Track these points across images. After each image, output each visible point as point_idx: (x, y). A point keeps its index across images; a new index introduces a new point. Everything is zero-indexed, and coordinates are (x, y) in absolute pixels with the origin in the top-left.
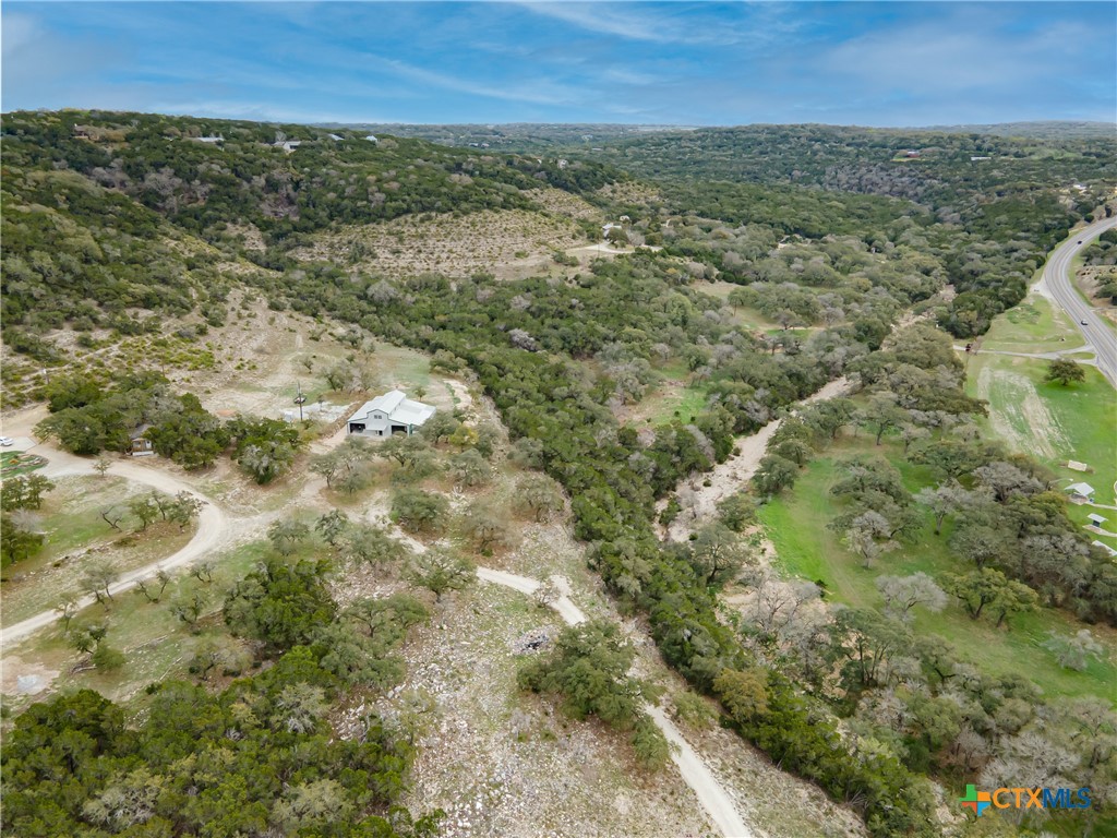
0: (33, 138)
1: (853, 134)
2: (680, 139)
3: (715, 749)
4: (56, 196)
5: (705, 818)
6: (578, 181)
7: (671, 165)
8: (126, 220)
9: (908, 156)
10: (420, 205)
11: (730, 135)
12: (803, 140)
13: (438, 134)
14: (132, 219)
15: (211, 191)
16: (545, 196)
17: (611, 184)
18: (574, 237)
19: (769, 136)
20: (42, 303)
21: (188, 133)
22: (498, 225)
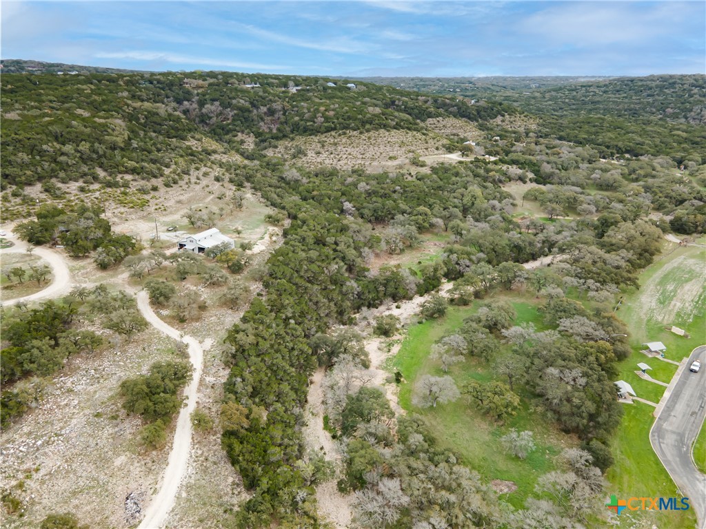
0: (160, 86)
2: (590, 86)
3: (205, 446)
4: (140, 115)
5: (159, 479)
7: (574, 104)
8: (173, 129)
10: (342, 125)
11: (630, 83)
13: (431, 83)
14: (177, 129)
15: (235, 114)
16: (444, 123)
17: (503, 116)
18: (437, 149)
19: (660, 83)
20: (71, 168)
21: (242, 83)
22: (386, 139)
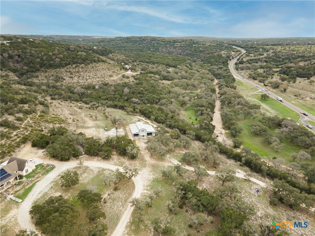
1: (161, 39)
6: (102, 53)
9: (178, 45)
12: (149, 41)
18: (121, 70)
22: (100, 67)
